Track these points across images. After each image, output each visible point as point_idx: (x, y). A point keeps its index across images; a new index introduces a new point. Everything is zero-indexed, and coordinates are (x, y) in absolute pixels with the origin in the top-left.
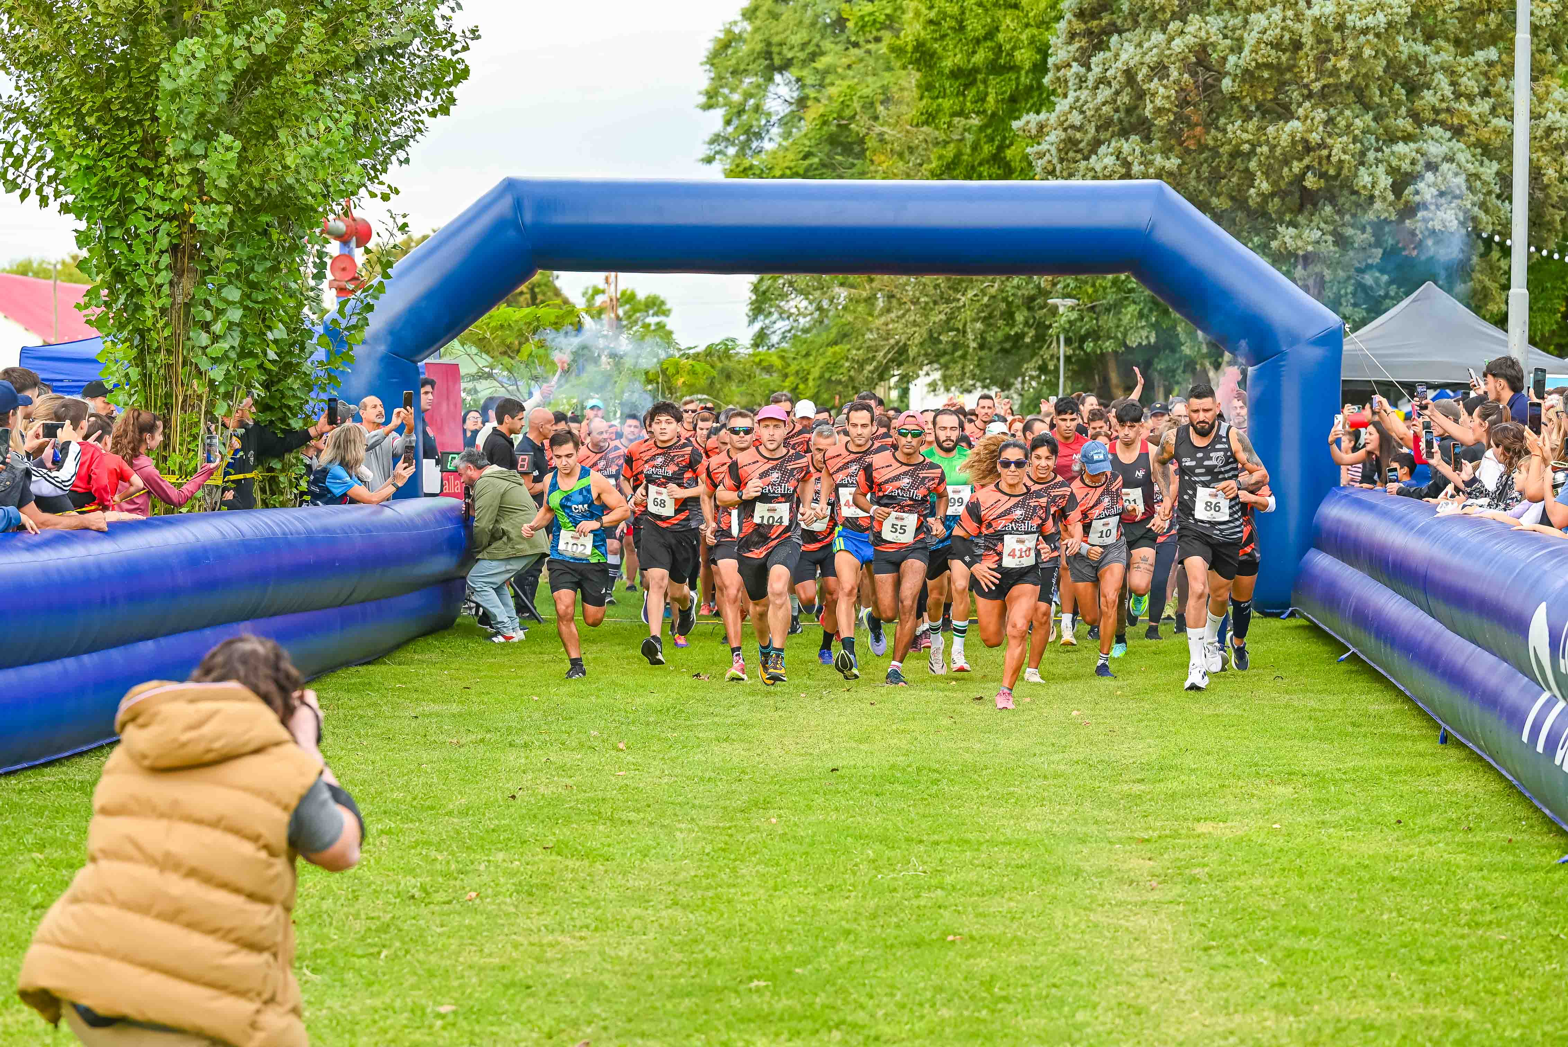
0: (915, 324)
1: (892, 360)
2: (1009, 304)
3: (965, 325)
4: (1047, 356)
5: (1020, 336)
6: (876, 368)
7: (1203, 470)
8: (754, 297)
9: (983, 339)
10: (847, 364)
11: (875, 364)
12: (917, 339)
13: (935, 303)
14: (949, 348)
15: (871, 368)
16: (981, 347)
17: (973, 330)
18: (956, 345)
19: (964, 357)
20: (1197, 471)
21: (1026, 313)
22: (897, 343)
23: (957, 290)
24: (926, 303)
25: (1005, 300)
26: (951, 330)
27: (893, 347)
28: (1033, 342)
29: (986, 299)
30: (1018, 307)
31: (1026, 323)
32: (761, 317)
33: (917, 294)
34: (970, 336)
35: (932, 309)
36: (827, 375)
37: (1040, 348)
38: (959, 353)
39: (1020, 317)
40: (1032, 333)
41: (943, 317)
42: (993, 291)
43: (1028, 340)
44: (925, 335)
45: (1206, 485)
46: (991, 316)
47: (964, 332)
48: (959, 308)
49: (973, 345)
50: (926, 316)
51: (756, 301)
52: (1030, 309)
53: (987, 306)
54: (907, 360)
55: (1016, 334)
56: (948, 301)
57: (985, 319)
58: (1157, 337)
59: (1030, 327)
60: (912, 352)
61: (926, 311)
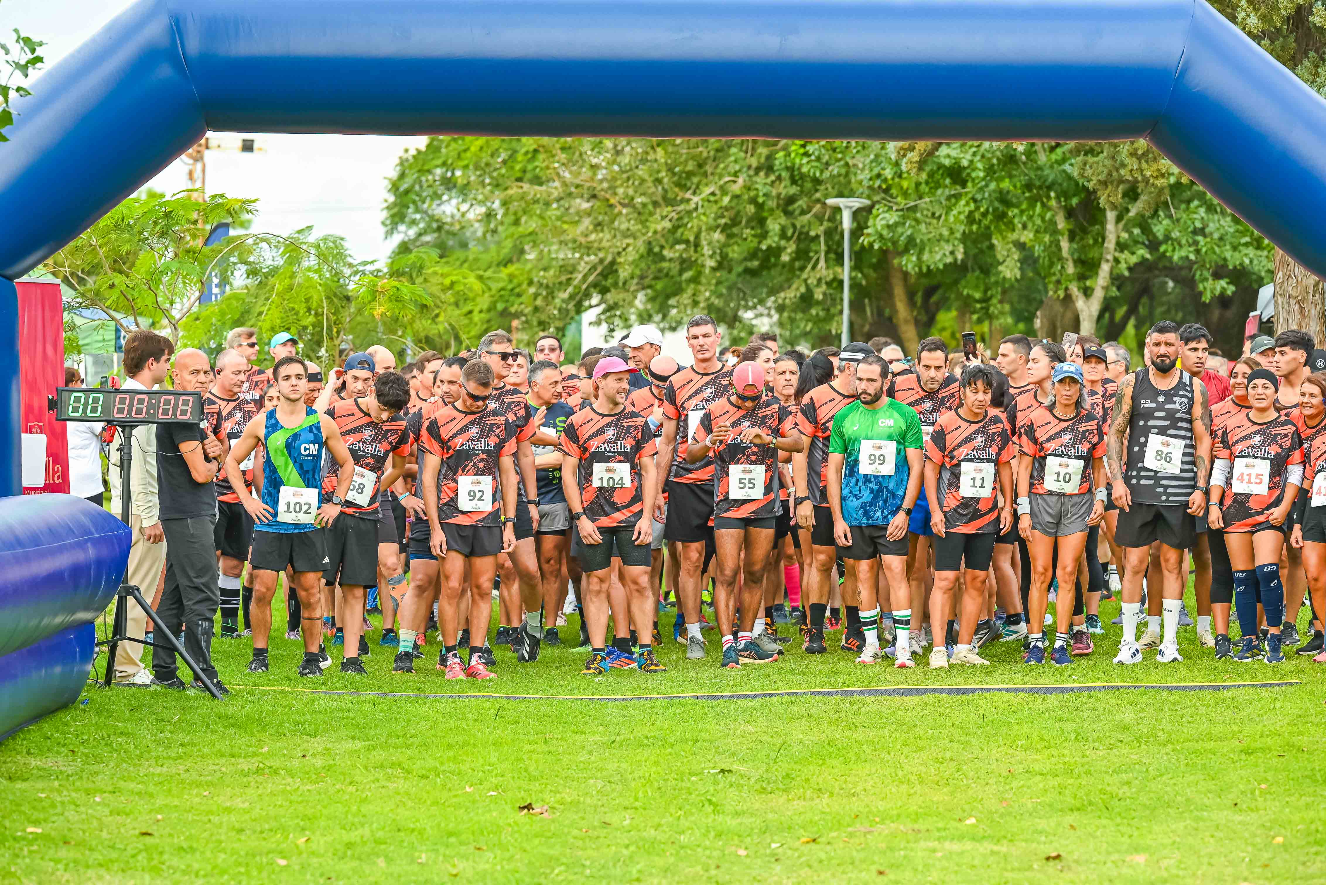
0: (627, 234)
1: (595, 285)
2: (760, 207)
3: (697, 237)
4: (812, 281)
5: (776, 251)
6: (571, 297)
7: (1163, 414)
8: (392, 199)
9: (724, 256)
10: (532, 290)
11: (570, 289)
12: (631, 255)
13: (656, 204)
14: (675, 267)
15: (565, 295)
16: (719, 266)
17: (709, 244)
18: (685, 264)
19: (695, 280)
20: (1157, 414)
21: (783, 220)
22: (601, 261)
23: (684, 188)
24: (644, 205)
25: (753, 201)
26: (678, 242)
27: (594, 268)
28: (793, 260)
29: (726, 200)
30: (771, 210)
31: (783, 235)
32: (402, 228)
33: (631, 192)
34: (707, 251)
35: (651, 214)
36: (500, 306)
37: (802, 269)
38: (687, 275)
39: (774, 226)
40: (791, 247)
41: (667, 224)
42: (736, 188)
43: (785, 258)
44: (642, 250)
45: (1162, 431)
46: (735, 222)
47: (697, 245)
48: (689, 212)
49: (711, 263)
50: (644, 223)
51: (395, 204)
52: (787, 213)
53: (726, 209)
54: (616, 284)
55: (769, 248)
56: (670, 202)
57: (725, 229)
58: (965, 253)
59: (789, 239)
60: (623, 273)
61: (641, 214)
